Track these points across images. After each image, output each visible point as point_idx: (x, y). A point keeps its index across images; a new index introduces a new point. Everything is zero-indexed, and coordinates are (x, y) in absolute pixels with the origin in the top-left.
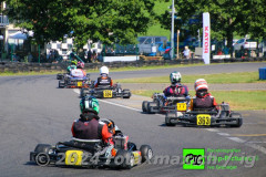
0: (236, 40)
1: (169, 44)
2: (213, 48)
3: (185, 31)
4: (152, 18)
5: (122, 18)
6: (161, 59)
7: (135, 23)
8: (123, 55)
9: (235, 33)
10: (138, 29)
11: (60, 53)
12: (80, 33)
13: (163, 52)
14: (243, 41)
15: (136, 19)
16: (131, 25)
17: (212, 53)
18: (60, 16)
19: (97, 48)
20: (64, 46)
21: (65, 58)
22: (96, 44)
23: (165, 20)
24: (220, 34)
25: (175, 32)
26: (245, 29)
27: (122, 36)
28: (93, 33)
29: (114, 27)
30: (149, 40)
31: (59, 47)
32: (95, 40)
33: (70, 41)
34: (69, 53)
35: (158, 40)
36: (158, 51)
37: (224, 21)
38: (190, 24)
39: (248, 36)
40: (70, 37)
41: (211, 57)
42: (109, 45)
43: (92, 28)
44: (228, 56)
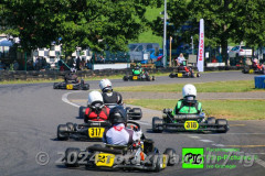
0: (230, 47)
1: (162, 51)
2: (207, 55)
3: (178, 37)
4: (144, 24)
5: (112, 24)
6: (153, 66)
7: (126, 30)
8: (114, 62)
9: (229, 40)
10: (129, 35)
11: (48, 60)
12: (69, 40)
13: (154, 60)
14: (237, 48)
15: (127, 25)
16: (121, 32)
17: (207, 61)
18: (48, 22)
19: (87, 56)
20: (52, 53)
21: (53, 65)
22: (85, 52)
23: (157, 26)
24: (214, 41)
25: (168, 38)
26: (240, 36)
27: (113, 43)
28: (82, 40)
29: (104, 34)
30: (141, 48)
31: (47, 54)
32: (84, 47)
33: (58, 48)
34: (57, 60)
35: (149, 47)
36: (150, 59)
37: (218, 28)
38: (183, 31)
39: (243, 44)
40: (57, 44)
41: (205, 65)
42: (99, 52)
43: (81, 35)
44: (223, 64)
